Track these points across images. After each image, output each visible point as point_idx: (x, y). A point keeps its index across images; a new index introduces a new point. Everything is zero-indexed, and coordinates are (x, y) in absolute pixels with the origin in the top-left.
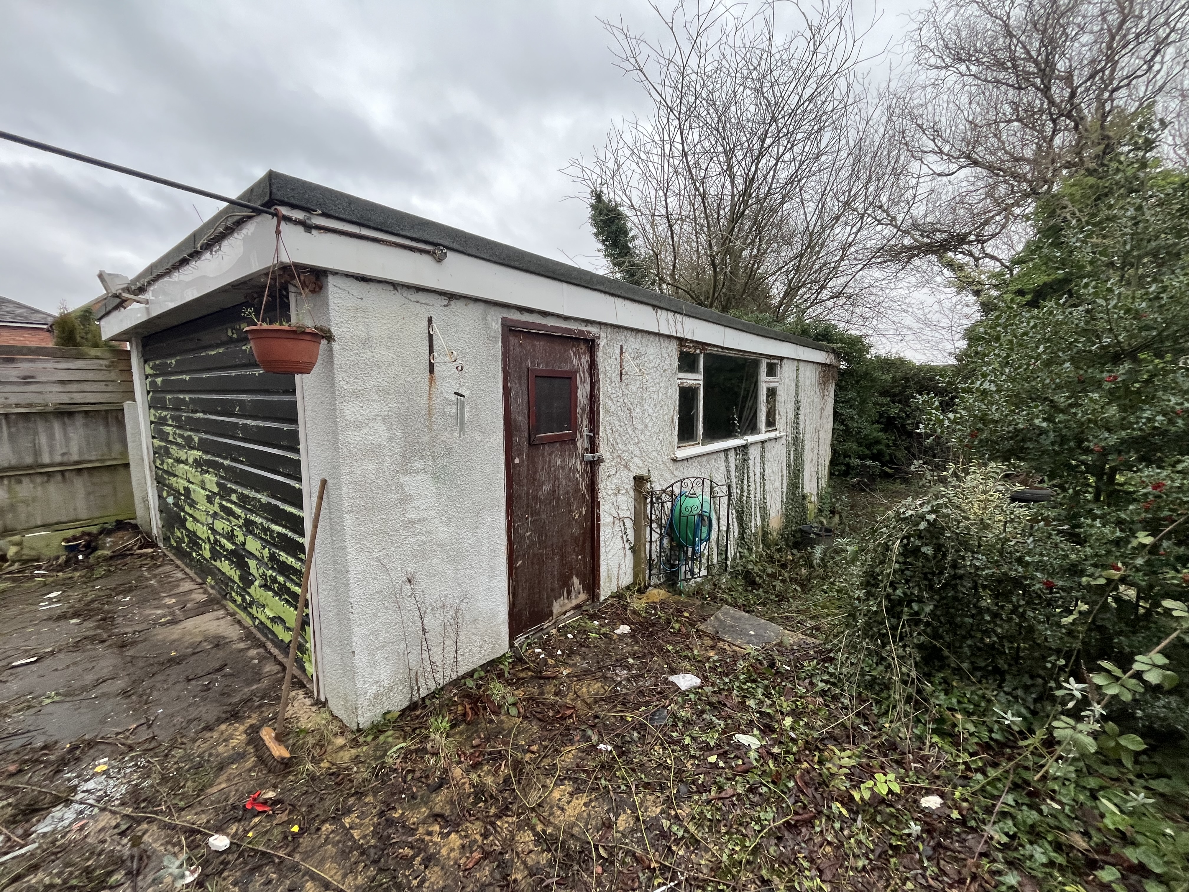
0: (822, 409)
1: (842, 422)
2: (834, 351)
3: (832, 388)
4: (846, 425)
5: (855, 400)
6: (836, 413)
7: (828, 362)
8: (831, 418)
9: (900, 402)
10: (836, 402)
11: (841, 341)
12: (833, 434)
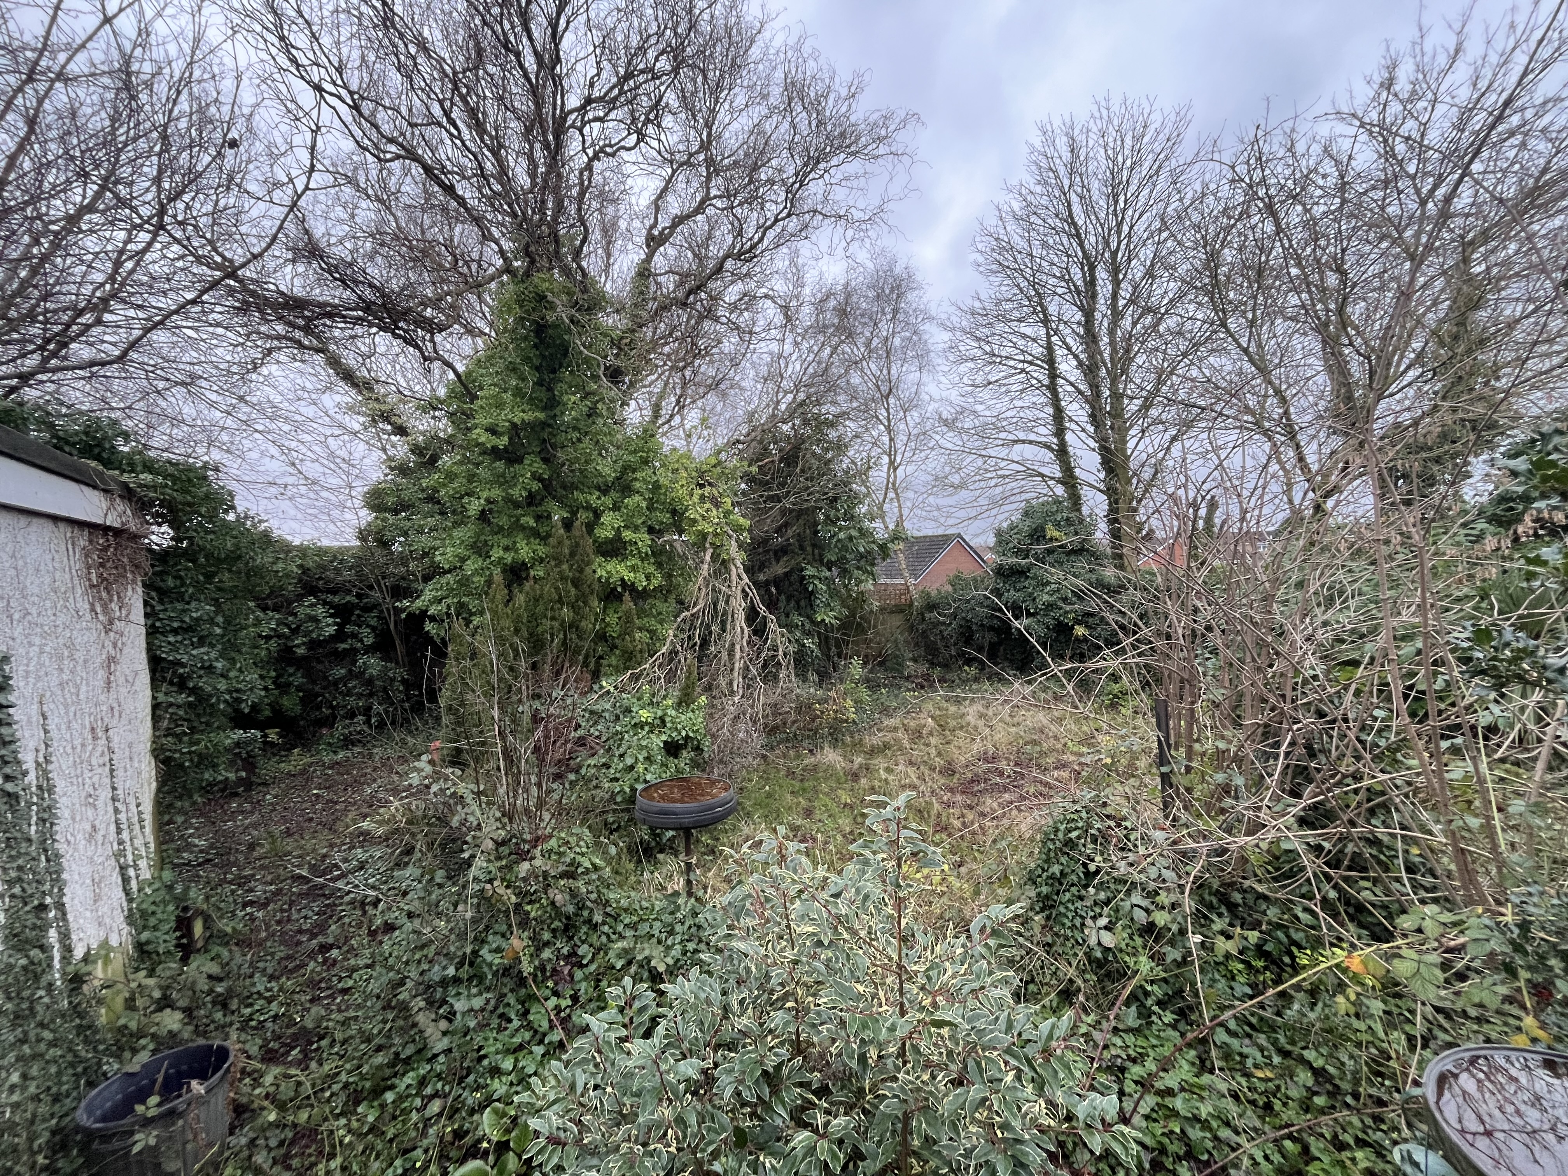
0: (111, 660)
1: (182, 685)
2: (128, 494)
3: (135, 598)
4: (194, 691)
5: (212, 622)
6: (156, 663)
7: (113, 521)
8: (145, 677)
9: (276, 609)
10: (152, 632)
11: (149, 466)
12: (156, 719)
